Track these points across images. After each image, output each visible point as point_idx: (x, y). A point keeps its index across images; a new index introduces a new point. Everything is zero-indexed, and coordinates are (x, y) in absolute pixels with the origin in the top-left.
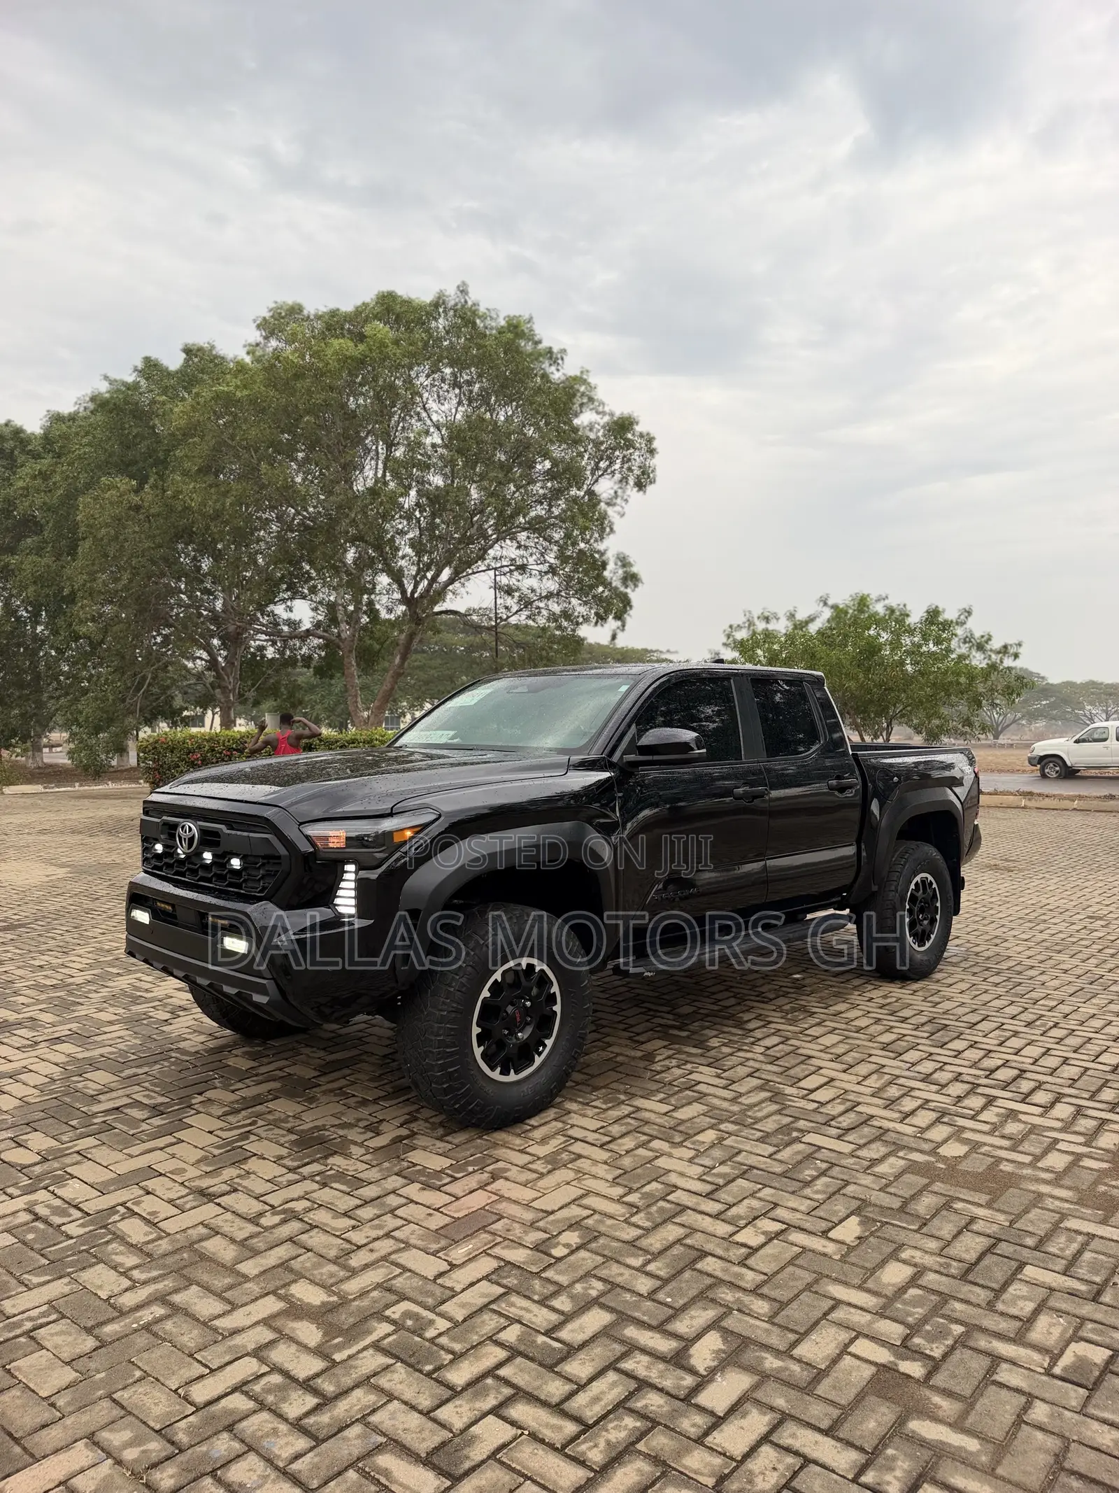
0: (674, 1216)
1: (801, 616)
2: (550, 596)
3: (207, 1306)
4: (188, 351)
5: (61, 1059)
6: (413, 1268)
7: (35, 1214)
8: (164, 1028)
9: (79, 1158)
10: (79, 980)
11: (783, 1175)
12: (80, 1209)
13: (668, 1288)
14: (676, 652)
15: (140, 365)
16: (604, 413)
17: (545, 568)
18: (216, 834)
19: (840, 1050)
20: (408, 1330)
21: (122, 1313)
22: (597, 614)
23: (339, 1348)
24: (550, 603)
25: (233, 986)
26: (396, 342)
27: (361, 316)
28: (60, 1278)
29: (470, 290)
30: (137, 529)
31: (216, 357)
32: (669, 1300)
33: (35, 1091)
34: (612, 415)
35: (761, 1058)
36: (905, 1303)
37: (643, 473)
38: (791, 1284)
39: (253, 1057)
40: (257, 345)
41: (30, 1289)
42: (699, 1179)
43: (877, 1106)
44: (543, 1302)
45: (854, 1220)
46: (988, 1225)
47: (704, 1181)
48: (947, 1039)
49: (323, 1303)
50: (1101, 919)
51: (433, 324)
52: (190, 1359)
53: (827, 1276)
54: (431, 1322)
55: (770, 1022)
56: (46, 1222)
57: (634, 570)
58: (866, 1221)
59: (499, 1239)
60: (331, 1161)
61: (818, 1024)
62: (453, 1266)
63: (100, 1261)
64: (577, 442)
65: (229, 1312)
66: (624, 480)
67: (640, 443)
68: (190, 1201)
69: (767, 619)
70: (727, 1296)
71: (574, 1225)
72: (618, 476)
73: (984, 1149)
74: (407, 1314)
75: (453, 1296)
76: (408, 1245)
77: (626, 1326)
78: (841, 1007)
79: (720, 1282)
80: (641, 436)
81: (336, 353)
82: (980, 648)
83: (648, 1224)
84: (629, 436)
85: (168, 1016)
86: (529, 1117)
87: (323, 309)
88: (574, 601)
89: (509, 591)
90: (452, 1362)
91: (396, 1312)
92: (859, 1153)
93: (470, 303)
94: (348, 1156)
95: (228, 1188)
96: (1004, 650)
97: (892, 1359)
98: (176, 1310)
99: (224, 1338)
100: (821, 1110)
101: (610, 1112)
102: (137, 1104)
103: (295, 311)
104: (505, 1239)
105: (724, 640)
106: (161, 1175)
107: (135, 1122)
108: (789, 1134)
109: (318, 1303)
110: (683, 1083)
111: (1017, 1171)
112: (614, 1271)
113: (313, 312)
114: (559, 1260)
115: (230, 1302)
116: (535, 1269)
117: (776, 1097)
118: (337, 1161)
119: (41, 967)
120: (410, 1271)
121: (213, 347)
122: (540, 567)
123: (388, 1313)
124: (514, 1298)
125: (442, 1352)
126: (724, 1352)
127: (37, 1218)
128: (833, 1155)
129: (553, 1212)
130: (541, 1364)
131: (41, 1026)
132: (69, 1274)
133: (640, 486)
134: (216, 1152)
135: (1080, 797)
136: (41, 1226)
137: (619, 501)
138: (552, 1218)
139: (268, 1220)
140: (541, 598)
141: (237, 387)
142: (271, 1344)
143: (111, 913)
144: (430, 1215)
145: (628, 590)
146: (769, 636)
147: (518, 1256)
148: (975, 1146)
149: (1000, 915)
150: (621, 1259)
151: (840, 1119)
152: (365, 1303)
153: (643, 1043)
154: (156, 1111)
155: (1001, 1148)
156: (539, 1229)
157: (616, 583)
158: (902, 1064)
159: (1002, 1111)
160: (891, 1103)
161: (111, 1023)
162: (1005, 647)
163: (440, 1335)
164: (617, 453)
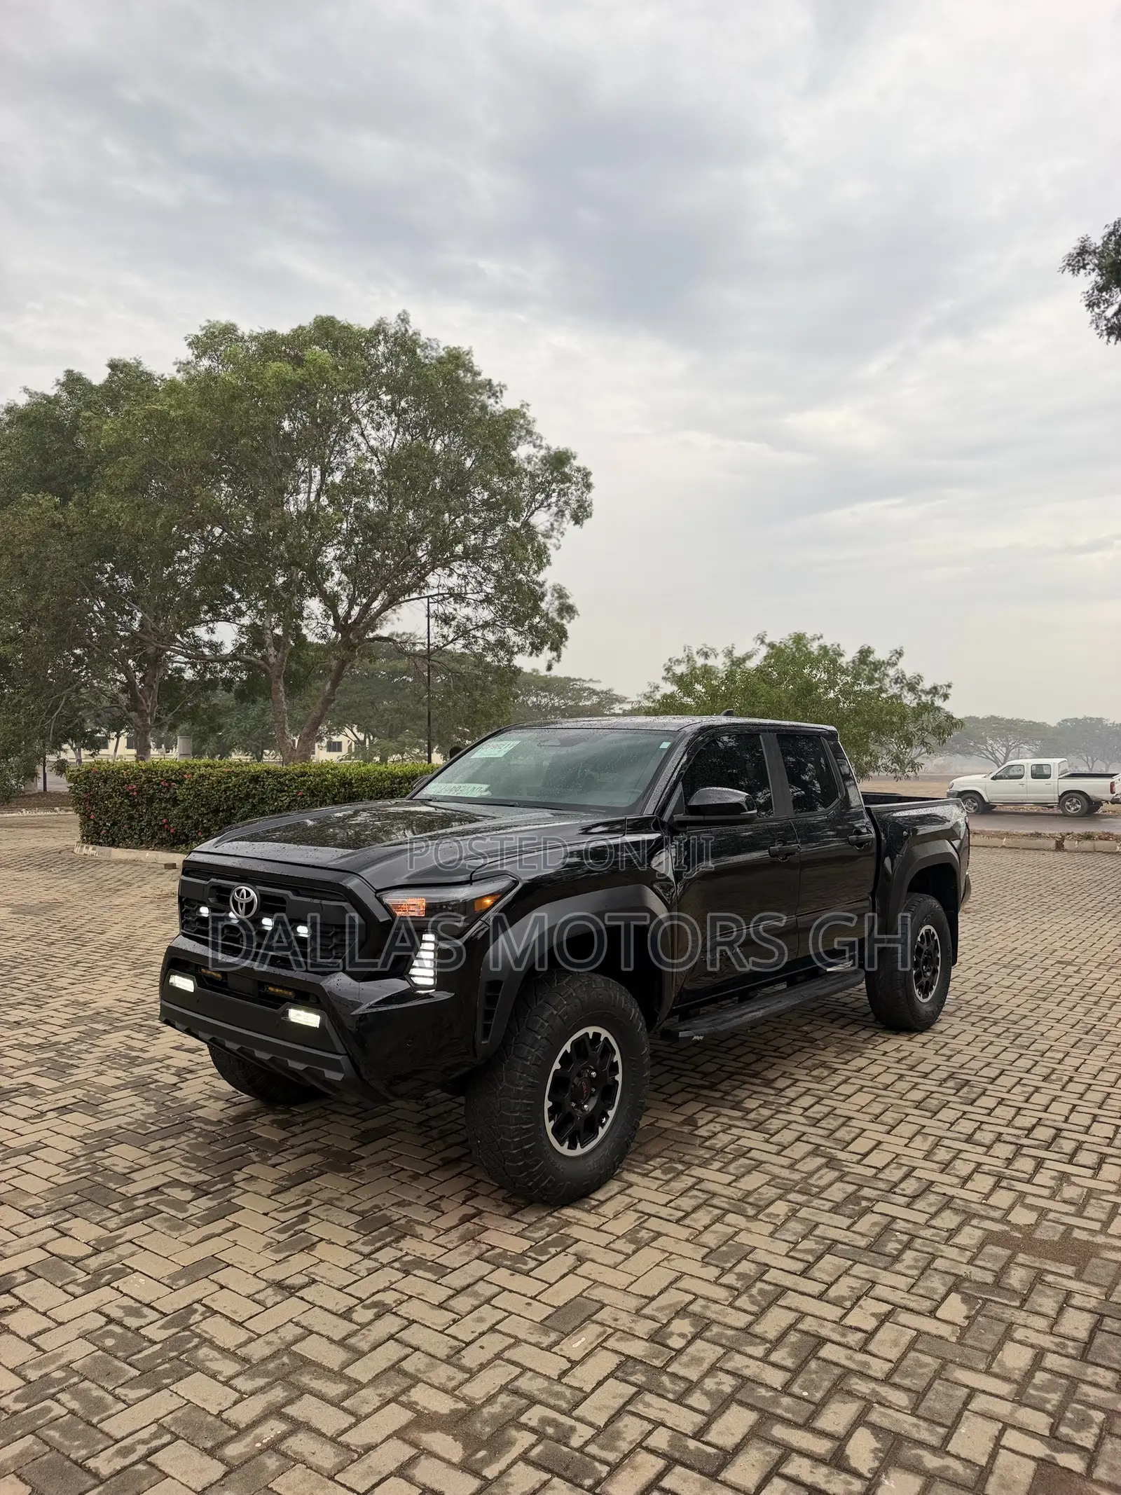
0: (777, 1299)
1: (738, 653)
2: (486, 625)
3: (331, 1420)
4: (113, 366)
5: (78, 1132)
6: (532, 1367)
7: (107, 1316)
8: (174, 1094)
9: (135, 1248)
10: (65, 1039)
11: (869, 1248)
12: (153, 1308)
13: (800, 1381)
14: (599, 681)
15: (63, 379)
16: (540, 447)
17: (481, 596)
18: (281, 900)
19: (876, 1108)
20: (550, 1438)
21: (241, 1432)
22: (532, 644)
23: (487, 1462)
24: (485, 632)
25: (301, 1061)
26: (335, 368)
27: (299, 339)
28: (158, 1391)
29: (411, 319)
30: (59, 547)
31: (143, 373)
32: (805, 1394)
33: (58, 1170)
34: (548, 448)
35: (802, 1120)
36: (1036, 1388)
37: (580, 507)
38: (920, 1371)
39: (283, 1125)
40: (188, 363)
41: (129, 1406)
42: (787, 1255)
43: (933, 1170)
44: (679, 1400)
45: (955, 1298)
46: (1086, 1299)
47: (792, 1257)
48: (974, 1096)
49: (452, 1411)
50: (1069, 964)
51: (373, 351)
52: (331, 1483)
53: (951, 1361)
54: (573, 1429)
55: (797, 1080)
56: (120, 1324)
57: (570, 601)
58: (967, 1299)
59: (610, 1331)
60: (402, 1244)
61: (845, 1082)
62: (574, 1364)
63: (197, 1370)
64: (514, 474)
65: (355, 1425)
66: (560, 513)
67: (578, 477)
68: (270, 1296)
69: (706, 655)
70: (862, 1387)
71: (682, 1312)
72: (554, 509)
73: (1051, 1216)
74: (545, 1421)
75: (585, 1398)
76: (518, 1341)
77: (772, 1425)
78: (860, 1062)
79: (848, 1372)
80: (578, 470)
81: (274, 376)
82: (912, 688)
83: (754, 1309)
84: (567, 470)
85: (175, 1080)
86: (594, 1191)
87: (257, 330)
88: (509, 631)
89: (446, 620)
90: (610, 1474)
91: (533, 1416)
92: (933, 1223)
93: (410, 332)
94: (419, 1237)
95: (307, 1279)
96: (934, 691)
97: (1048, 1452)
98: (298, 1426)
99: (360, 1456)
100: (880, 1176)
101: (672, 1184)
102: (175, 1183)
103: (228, 331)
104: (616, 1330)
105: (664, 674)
106: (228, 1265)
107: (180, 1205)
108: (859, 1204)
109: (446, 1411)
110: (735, 1150)
111: (1091, 1239)
112: (737, 1362)
113: (247, 333)
114: (680, 1352)
115: (352, 1414)
116: (657, 1363)
117: (832, 1162)
118: (408, 1244)
119: (18, 1023)
120: (530, 1370)
121: (139, 363)
122: (475, 597)
123: (523, 1419)
124: (648, 1397)
125: (597, 1464)
126: (880, 1450)
127: (110, 1320)
128: (910, 1226)
129: (653, 1299)
130: (701, 1473)
131: (42, 1093)
132: (167, 1386)
133: (577, 520)
134: (281, 1237)
135: (1008, 835)
136: (118, 1329)
137: (555, 533)
138: (654, 1304)
139: (362, 1315)
140: (477, 627)
141: (171, 406)
142: (412, 1461)
143: (73, 960)
144: (529, 1304)
145: (564, 622)
146: (708, 671)
147: (637, 1348)
148: (1043, 1213)
149: (975, 960)
150: (742, 1349)
151: (902, 1186)
152: (496, 1408)
153: (680, 1105)
154: (200, 1190)
155: (1067, 1214)
156: (647, 1317)
157: (553, 614)
158: (940, 1124)
159: (1055, 1174)
160: (945, 1167)
161: (117, 1088)
162: (935, 688)
163: (586, 1443)
164: (554, 486)
